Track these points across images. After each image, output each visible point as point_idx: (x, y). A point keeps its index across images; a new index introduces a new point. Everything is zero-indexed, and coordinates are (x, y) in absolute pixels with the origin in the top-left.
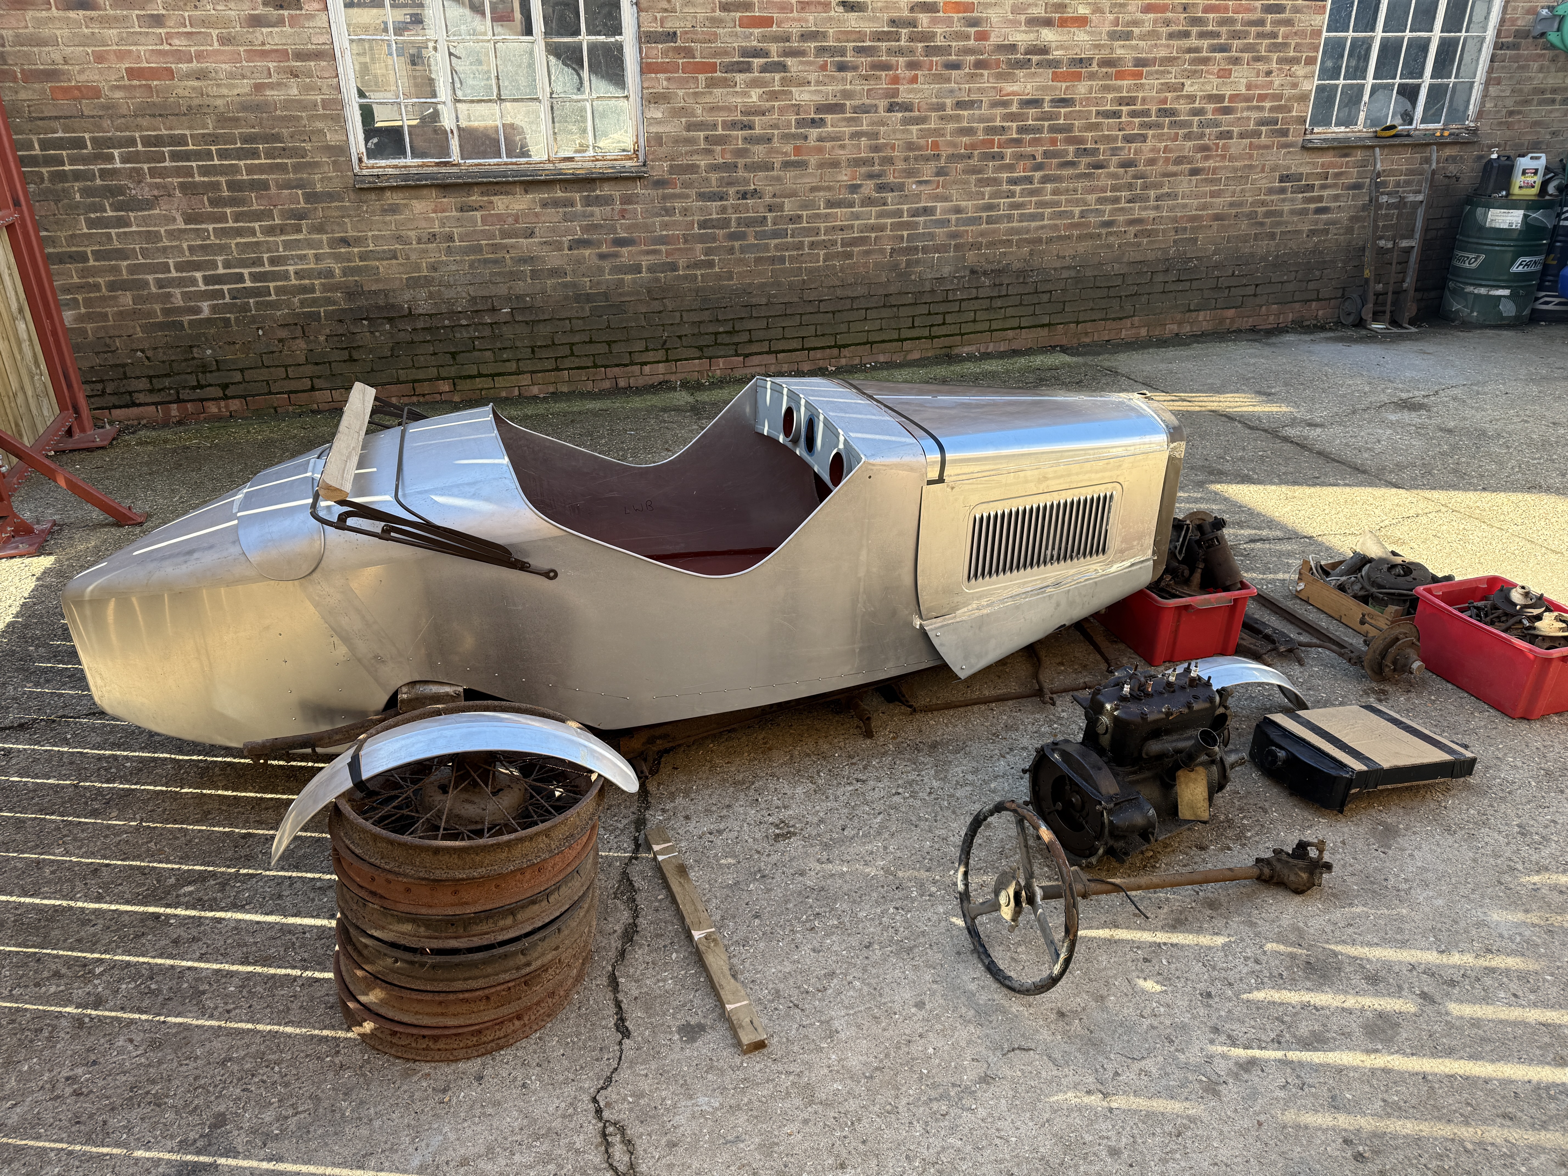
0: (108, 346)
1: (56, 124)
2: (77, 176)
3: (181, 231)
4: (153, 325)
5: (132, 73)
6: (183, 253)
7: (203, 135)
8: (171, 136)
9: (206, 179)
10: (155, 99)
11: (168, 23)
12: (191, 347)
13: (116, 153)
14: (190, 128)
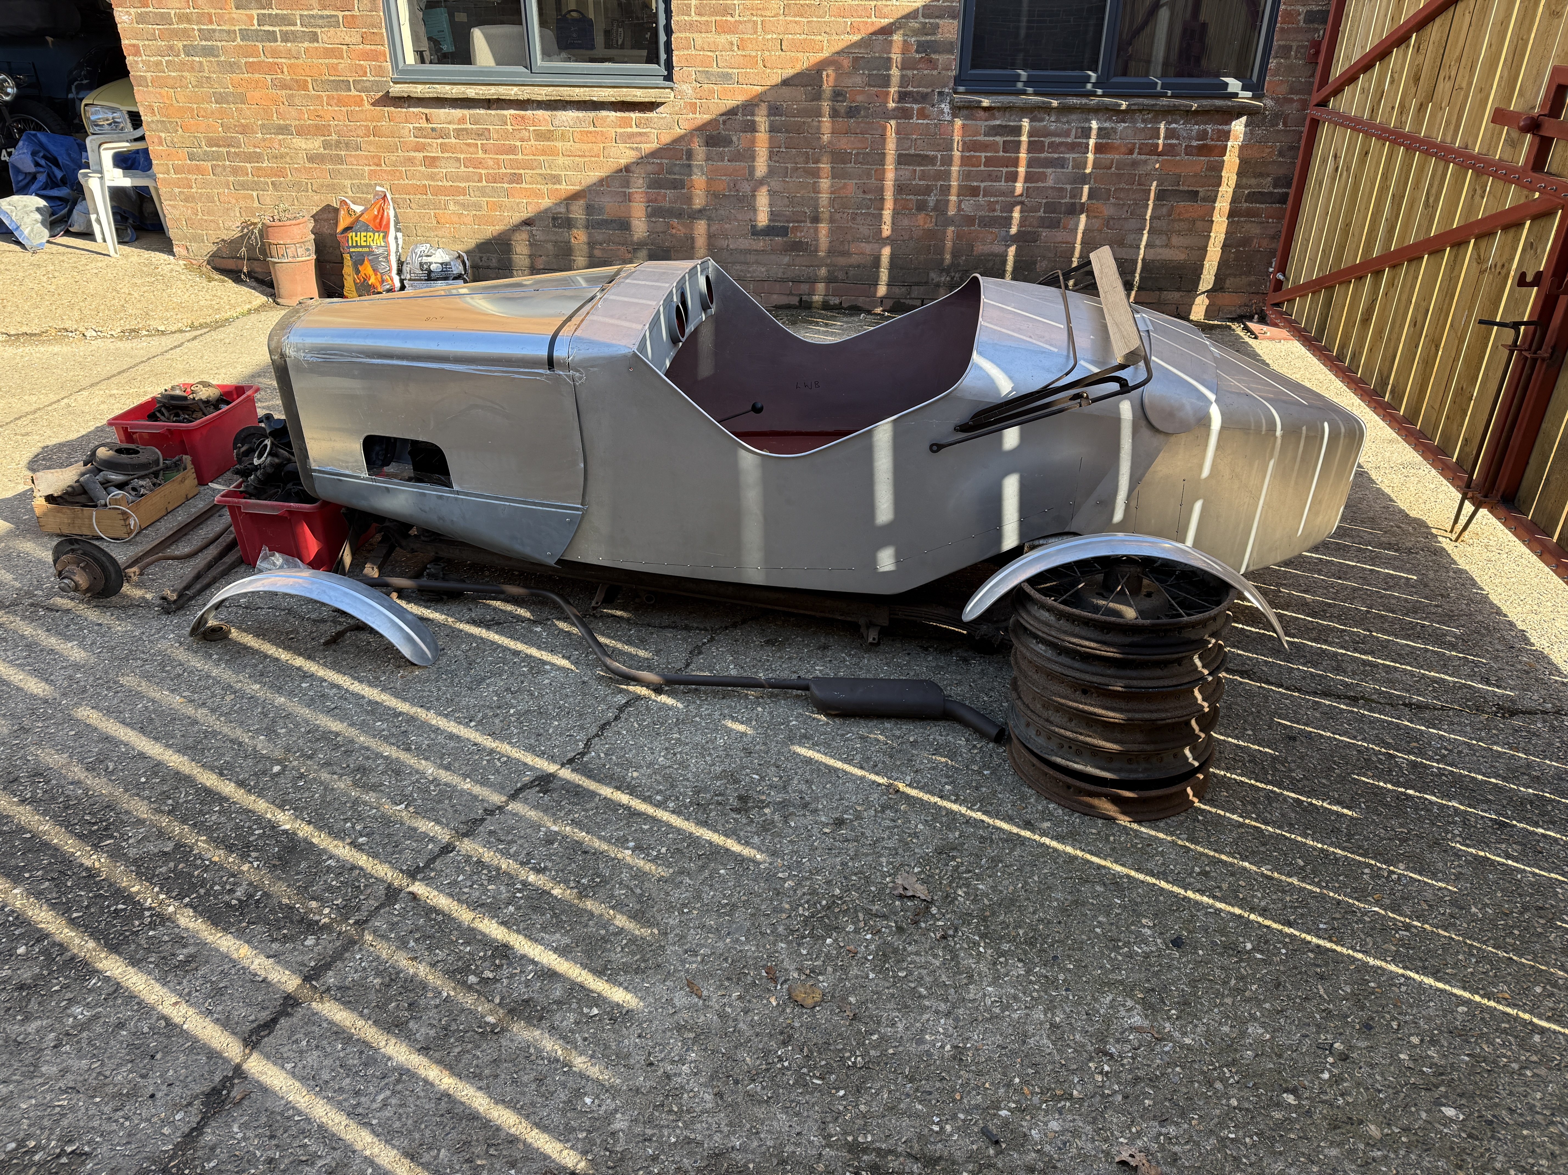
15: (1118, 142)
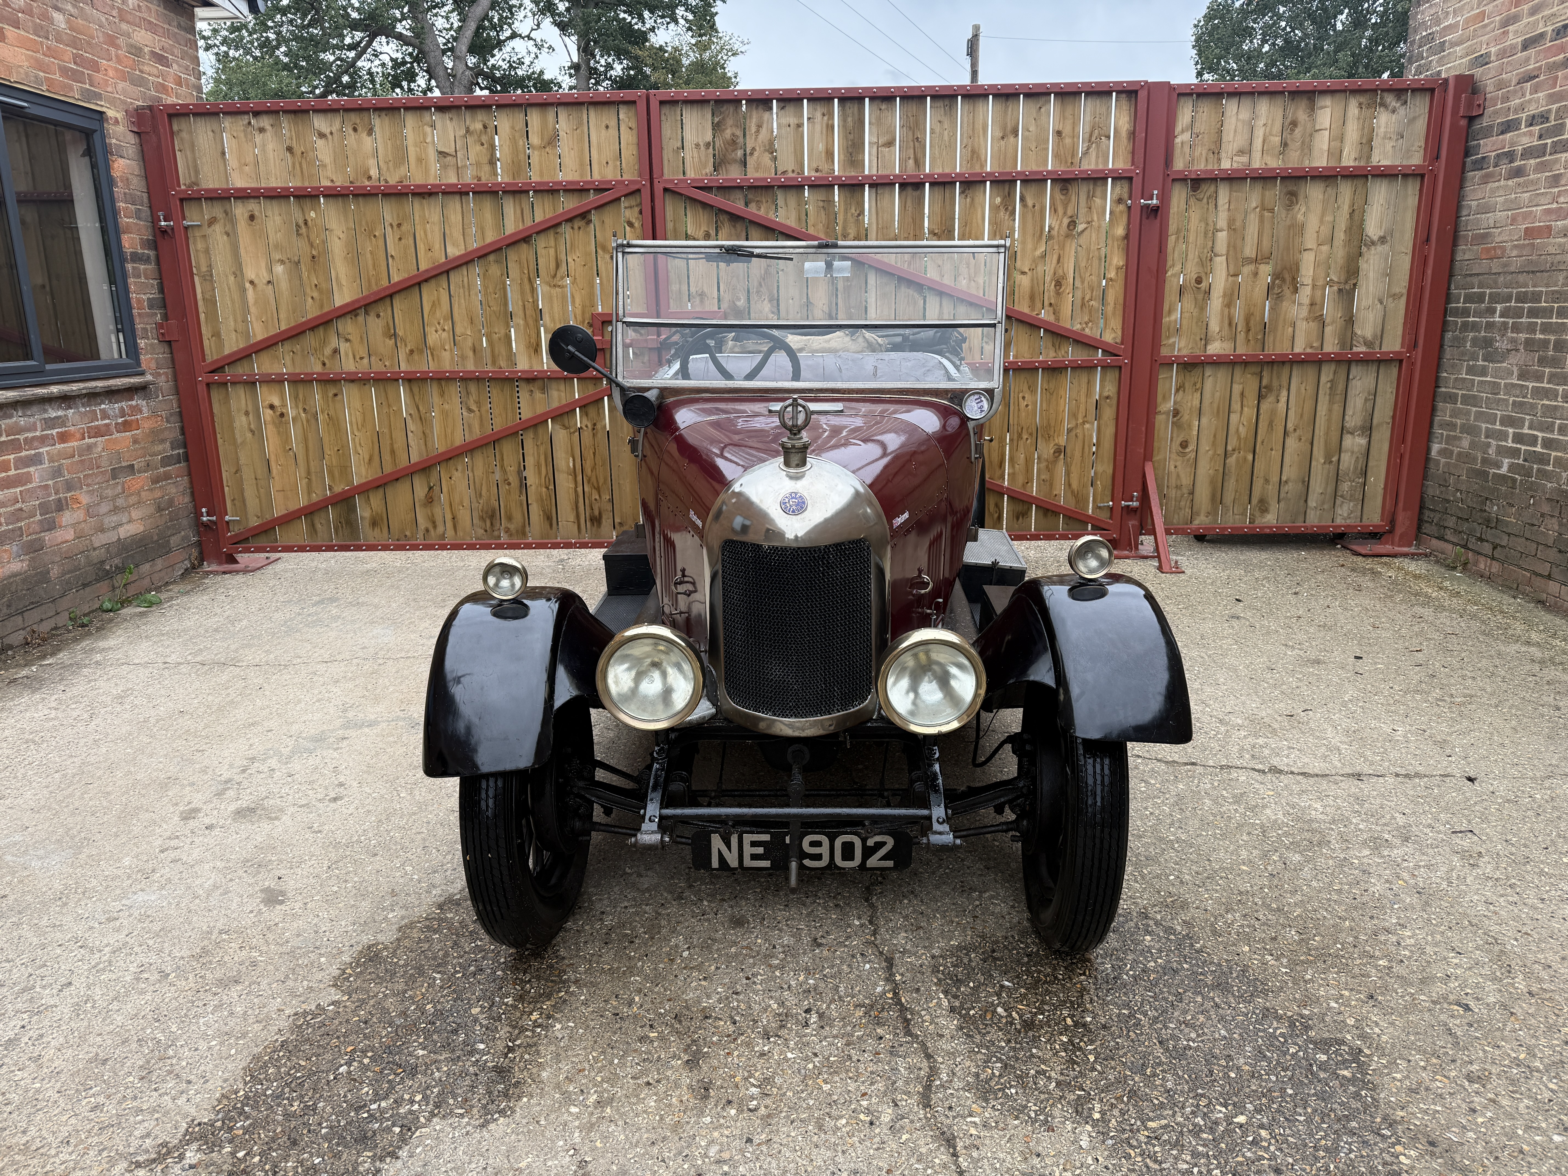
0: (1445, 480)
1: (1476, 280)
2: (1475, 327)
3: (1514, 385)
4: (1473, 470)
5: (1530, 233)
6: (1507, 406)
7: (1553, 292)
8: (1533, 293)
9: (1542, 336)
10: (1534, 257)
11: (1563, 182)
12: (1487, 499)
13: (1499, 307)
14: (1547, 286)
15: (72, 428)
